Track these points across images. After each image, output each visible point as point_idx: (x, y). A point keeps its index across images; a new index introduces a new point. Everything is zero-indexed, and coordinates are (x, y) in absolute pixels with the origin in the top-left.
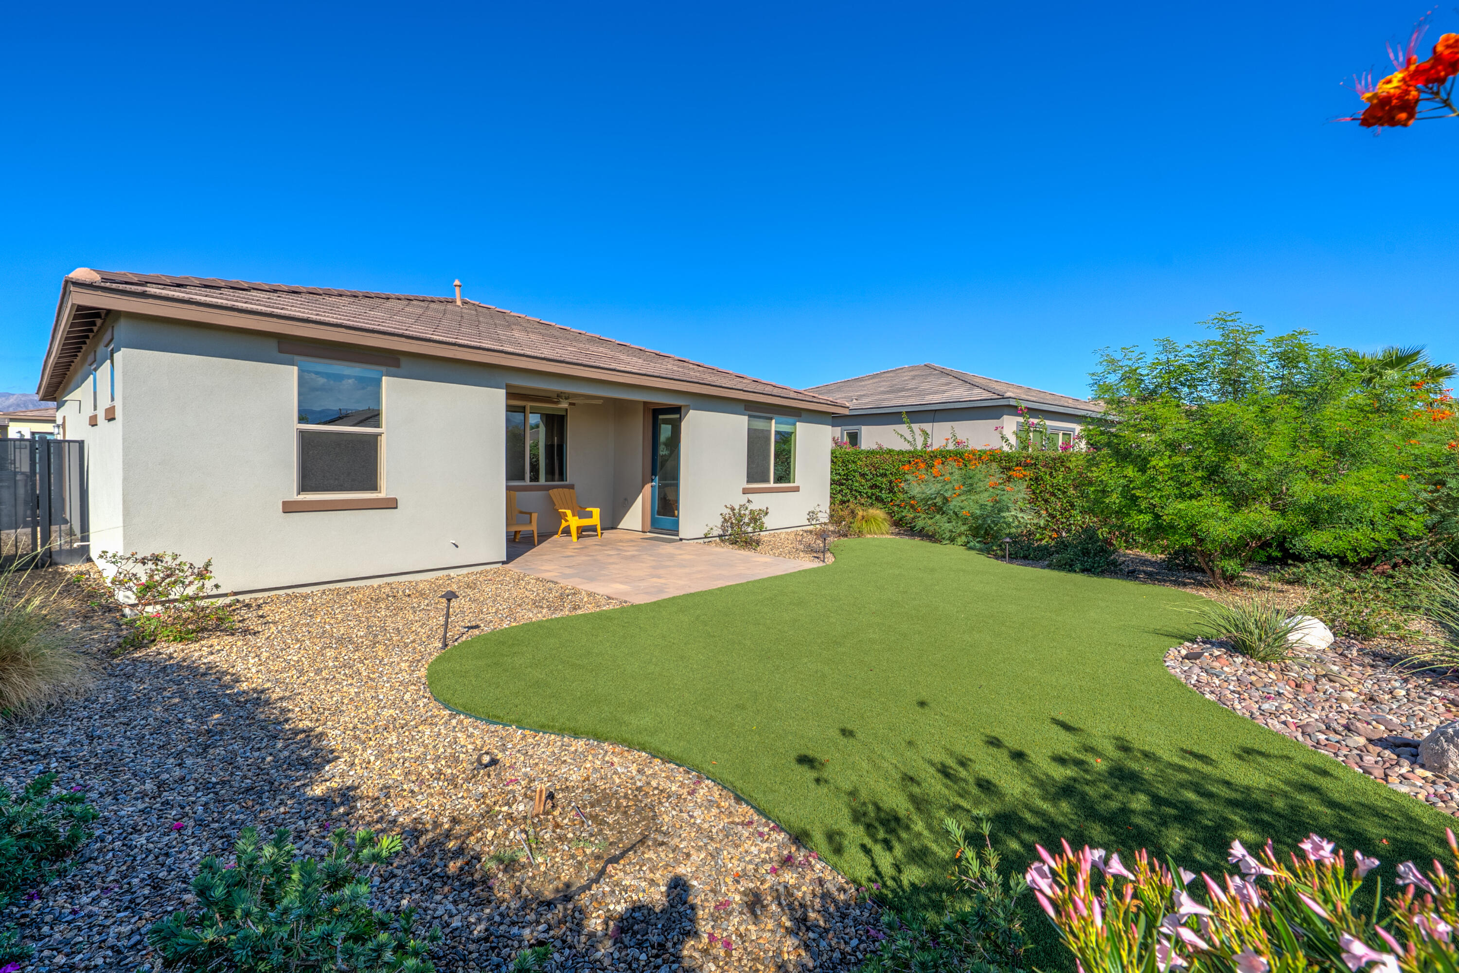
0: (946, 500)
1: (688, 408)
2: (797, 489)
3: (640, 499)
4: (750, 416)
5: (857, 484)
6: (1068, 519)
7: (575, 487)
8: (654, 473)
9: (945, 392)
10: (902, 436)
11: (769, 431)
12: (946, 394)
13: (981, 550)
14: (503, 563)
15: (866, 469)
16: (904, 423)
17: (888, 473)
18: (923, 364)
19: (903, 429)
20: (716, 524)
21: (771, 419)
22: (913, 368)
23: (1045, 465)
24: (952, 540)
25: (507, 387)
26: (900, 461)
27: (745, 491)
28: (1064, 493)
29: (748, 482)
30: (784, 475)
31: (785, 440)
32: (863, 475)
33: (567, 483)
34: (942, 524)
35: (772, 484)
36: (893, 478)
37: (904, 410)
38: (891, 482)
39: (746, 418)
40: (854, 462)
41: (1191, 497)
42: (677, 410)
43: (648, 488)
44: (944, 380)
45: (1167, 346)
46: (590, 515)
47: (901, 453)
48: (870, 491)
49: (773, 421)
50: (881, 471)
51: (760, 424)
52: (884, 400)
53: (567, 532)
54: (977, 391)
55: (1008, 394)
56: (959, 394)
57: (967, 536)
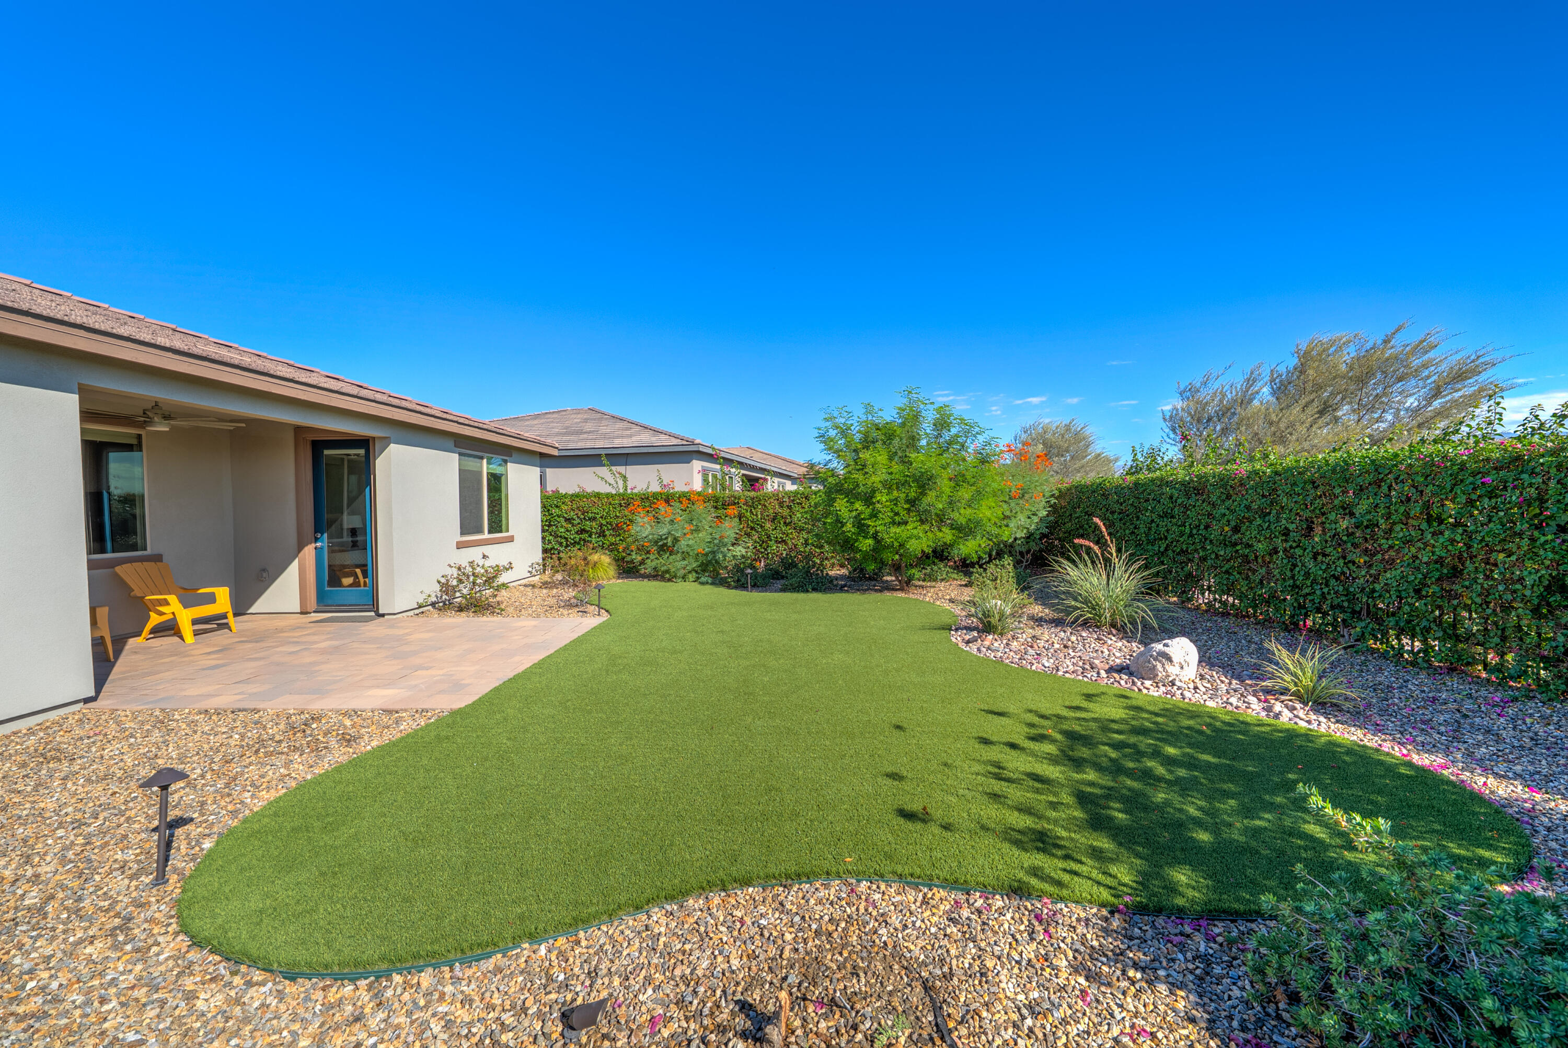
0: (676, 540)
1: (386, 441)
2: (511, 539)
3: (294, 568)
4: (460, 454)
5: (563, 530)
6: (766, 550)
7: (164, 559)
8: (318, 528)
9: (631, 436)
10: (602, 478)
11: (480, 473)
12: (634, 439)
13: (712, 584)
14: (86, 701)
15: (572, 513)
16: (604, 465)
17: (598, 516)
18: (586, 408)
19: (603, 471)
20: (433, 590)
21: (482, 458)
22: (578, 411)
23: (746, 504)
24: (684, 578)
25: (84, 392)
26: (610, 504)
27: (460, 546)
28: (762, 527)
29: (462, 534)
30: (497, 525)
31: (496, 482)
32: (568, 520)
33: (149, 551)
34: (676, 563)
35: (486, 535)
36: (604, 522)
37: (603, 452)
38: (601, 525)
39: (457, 455)
40: (557, 507)
41: (899, 524)
42: (364, 443)
43: (309, 551)
44: (620, 425)
45: (869, 409)
46: (211, 599)
47: (608, 495)
48: (578, 537)
49: (485, 461)
50: (590, 515)
51: (471, 464)
52: (569, 441)
53: (170, 628)
54: (663, 437)
55: (697, 441)
56: (643, 439)
57: (696, 572)
